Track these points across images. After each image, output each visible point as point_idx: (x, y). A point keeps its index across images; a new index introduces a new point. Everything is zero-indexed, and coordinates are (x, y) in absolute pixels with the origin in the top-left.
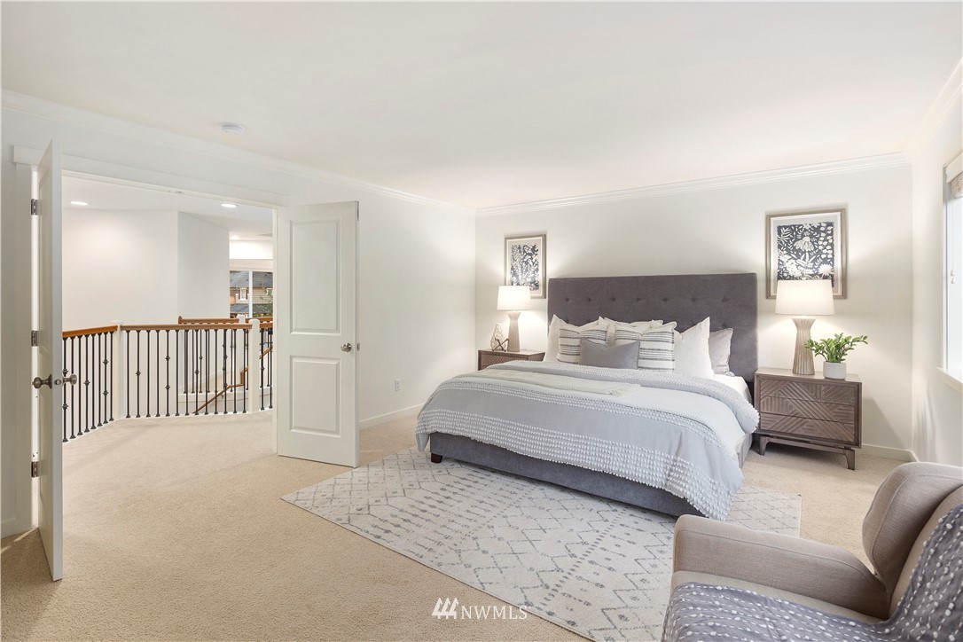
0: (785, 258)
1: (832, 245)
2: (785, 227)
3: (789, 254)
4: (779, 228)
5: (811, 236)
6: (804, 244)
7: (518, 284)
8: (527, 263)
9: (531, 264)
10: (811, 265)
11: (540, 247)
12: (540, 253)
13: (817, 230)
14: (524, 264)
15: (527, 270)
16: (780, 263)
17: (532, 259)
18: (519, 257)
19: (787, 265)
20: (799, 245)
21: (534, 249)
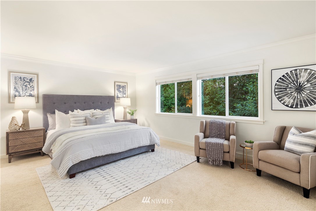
0: (118, 92)
1: (125, 90)
2: (118, 85)
3: (119, 92)
4: (117, 85)
5: (122, 88)
6: (121, 90)
7: (20, 96)
8: (26, 86)
9: (29, 87)
10: (122, 95)
11: (35, 79)
12: (35, 82)
13: (123, 87)
14: (24, 87)
15: (26, 90)
16: (117, 94)
17: (30, 84)
18: (20, 83)
19: (118, 94)
20: (120, 90)
21: (31, 80)
